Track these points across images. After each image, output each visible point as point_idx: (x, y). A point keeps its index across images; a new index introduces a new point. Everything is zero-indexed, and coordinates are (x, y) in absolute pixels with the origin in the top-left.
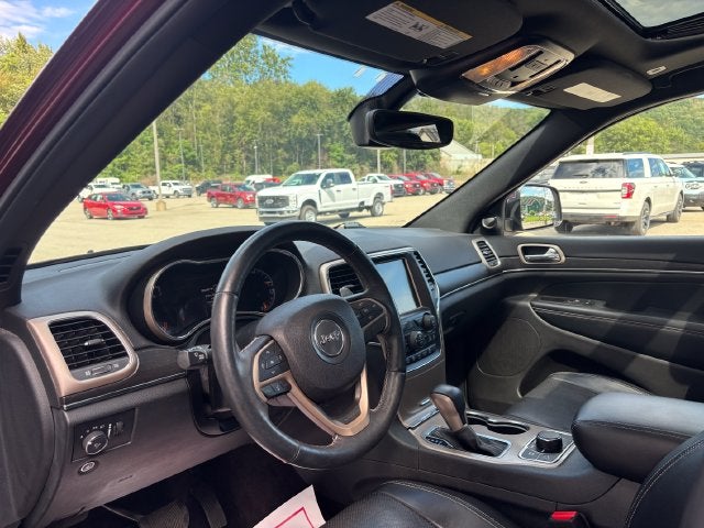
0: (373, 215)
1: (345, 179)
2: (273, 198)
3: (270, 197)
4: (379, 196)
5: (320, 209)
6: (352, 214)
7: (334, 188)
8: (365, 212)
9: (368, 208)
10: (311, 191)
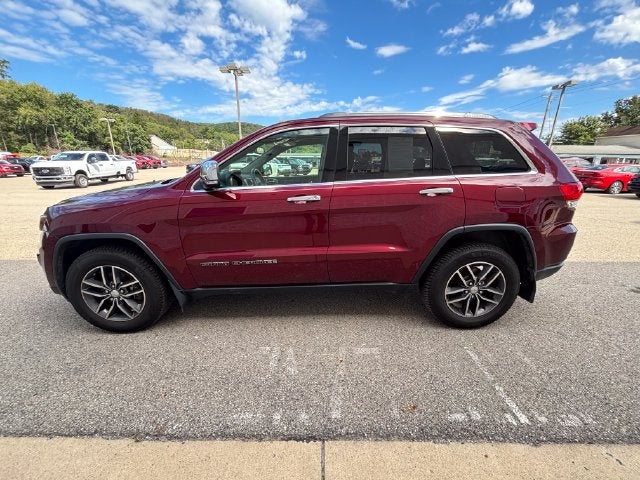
0: (128, 180)
1: (103, 158)
2: (49, 169)
3: (45, 168)
4: (129, 169)
5: (89, 176)
6: (110, 180)
7: (98, 164)
8: (120, 178)
9: (122, 176)
10: (81, 165)
